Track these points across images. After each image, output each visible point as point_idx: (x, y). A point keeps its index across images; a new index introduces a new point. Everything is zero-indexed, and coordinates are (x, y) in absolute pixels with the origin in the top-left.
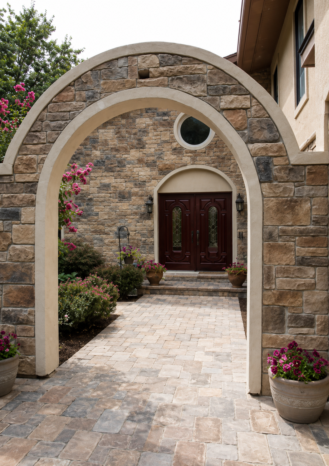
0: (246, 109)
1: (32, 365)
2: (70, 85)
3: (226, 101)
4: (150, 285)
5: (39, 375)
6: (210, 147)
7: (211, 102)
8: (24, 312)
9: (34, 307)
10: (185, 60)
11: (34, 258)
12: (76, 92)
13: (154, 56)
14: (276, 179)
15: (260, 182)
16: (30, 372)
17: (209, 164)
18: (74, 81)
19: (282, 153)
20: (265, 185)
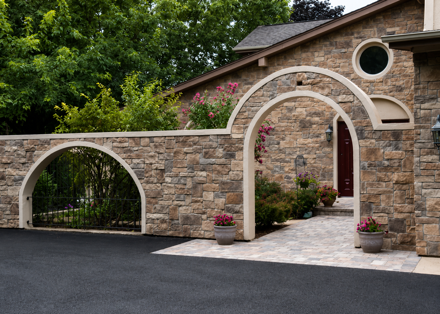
0: (351, 102)
1: (242, 234)
2: (260, 88)
3: (340, 98)
4: (324, 207)
5: (246, 240)
6: (387, 77)
7: (334, 99)
8: (237, 207)
9: (243, 204)
10: (320, 76)
11: (242, 178)
12: (264, 92)
13: (304, 73)
14: (366, 138)
15: (359, 139)
16: (240, 238)
17: (385, 93)
18: (263, 86)
19: (369, 125)
20: (361, 141)
